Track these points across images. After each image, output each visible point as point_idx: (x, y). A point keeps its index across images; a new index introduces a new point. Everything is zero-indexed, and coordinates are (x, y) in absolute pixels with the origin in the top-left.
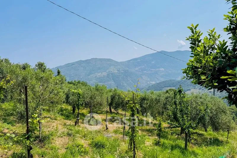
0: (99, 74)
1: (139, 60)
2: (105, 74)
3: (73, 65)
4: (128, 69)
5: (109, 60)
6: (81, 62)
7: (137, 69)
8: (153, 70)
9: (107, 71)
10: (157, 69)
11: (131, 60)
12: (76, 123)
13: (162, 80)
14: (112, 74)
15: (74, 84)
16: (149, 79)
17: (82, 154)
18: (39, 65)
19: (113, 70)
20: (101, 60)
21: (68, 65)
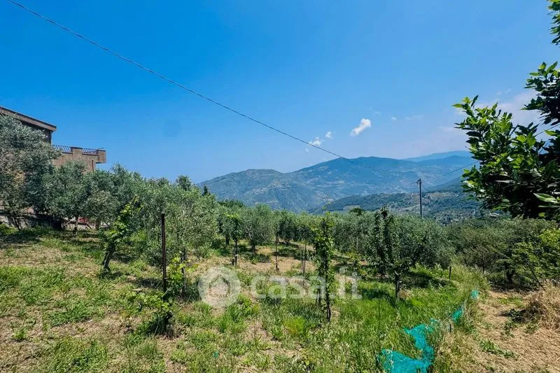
0: (258, 190)
1: (311, 171)
2: (265, 189)
3: (223, 179)
4: (296, 182)
5: (271, 171)
6: (233, 175)
7: (308, 182)
8: (330, 183)
9: (269, 186)
10: (335, 182)
11: (300, 171)
12: (234, 262)
13: (343, 196)
14: (275, 189)
15: (226, 205)
16: (325, 196)
17: (249, 317)
18: (181, 180)
19: (277, 184)
20: (260, 171)
21: (217, 180)
